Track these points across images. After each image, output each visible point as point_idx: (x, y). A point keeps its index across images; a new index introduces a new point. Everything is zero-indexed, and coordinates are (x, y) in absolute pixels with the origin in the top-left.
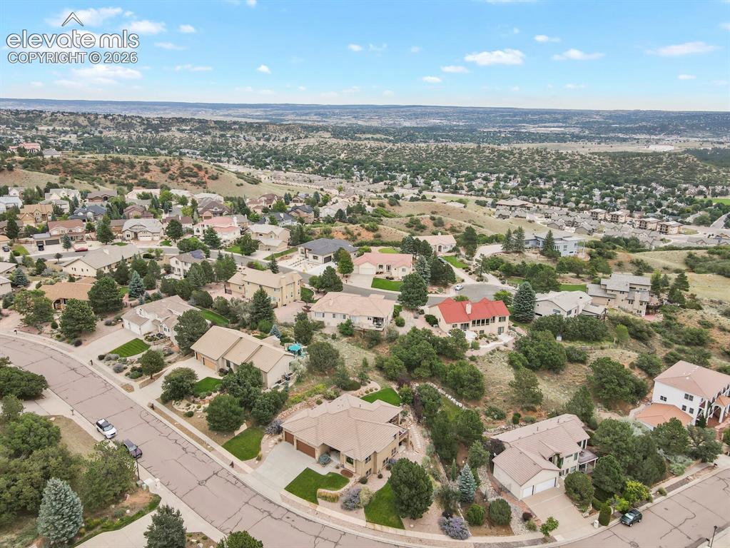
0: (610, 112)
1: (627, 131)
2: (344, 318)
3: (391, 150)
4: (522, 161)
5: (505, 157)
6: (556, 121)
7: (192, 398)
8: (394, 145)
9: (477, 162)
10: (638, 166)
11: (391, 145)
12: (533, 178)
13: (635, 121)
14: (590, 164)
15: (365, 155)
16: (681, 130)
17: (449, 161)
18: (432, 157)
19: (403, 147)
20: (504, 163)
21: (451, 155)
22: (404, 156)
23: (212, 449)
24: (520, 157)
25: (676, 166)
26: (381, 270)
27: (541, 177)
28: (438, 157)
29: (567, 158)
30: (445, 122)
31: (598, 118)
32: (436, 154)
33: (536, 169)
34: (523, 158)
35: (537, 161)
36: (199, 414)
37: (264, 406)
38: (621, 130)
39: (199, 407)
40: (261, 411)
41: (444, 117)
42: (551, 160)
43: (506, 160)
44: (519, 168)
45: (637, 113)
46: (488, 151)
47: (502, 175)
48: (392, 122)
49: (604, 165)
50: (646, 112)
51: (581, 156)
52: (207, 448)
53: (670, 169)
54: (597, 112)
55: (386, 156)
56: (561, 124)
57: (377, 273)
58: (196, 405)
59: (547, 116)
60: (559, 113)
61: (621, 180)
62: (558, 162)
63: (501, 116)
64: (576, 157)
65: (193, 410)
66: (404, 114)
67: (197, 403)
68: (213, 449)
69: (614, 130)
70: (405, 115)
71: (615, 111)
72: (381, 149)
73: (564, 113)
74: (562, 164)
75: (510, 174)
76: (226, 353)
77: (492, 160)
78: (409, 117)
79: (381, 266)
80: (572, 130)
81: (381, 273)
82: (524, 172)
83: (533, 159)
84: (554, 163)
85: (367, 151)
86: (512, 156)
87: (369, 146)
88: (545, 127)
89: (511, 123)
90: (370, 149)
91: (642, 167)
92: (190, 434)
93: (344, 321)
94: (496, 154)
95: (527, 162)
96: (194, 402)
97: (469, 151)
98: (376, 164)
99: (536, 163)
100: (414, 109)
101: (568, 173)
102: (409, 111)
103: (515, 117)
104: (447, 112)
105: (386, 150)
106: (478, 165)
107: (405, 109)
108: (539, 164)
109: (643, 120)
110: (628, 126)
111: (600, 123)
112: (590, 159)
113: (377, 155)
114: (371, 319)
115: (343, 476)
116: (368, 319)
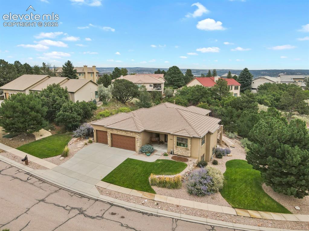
23: (1, 152)
68: (3, 151)
114: (152, 86)
115: (177, 161)
116: (150, 86)
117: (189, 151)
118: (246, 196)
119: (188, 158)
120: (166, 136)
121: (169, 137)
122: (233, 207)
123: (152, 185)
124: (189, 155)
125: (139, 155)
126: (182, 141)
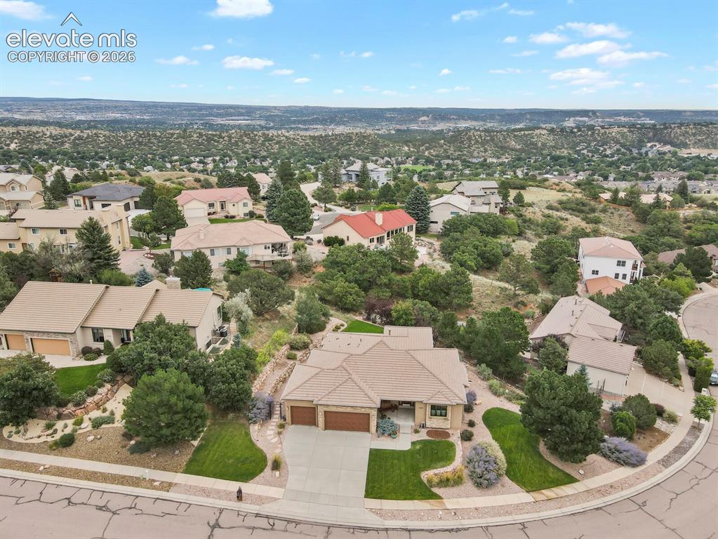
0: (285, 107)
1: (304, 122)
2: (229, 253)
3: (80, 138)
4: (233, 144)
5: (215, 141)
6: (242, 114)
7: (53, 411)
8: (82, 132)
9: (186, 147)
10: (334, 144)
11: (78, 133)
12: (248, 159)
13: (308, 115)
14: (295, 144)
15: (46, 144)
16: (344, 121)
17: (154, 148)
18: (134, 143)
19: (95, 134)
20: (215, 147)
21: (155, 141)
22: (98, 144)
23: (168, 486)
24: (230, 140)
25: (363, 143)
26: (212, 210)
27: (255, 157)
28: (140, 144)
29: (275, 140)
30: (127, 116)
31: (277, 112)
32: (138, 141)
33: (248, 151)
34: (233, 141)
35: (246, 143)
36: (86, 434)
37: (233, 375)
38: (299, 122)
39: (79, 423)
40: (234, 386)
41: (124, 110)
42: (260, 142)
43: (216, 144)
44: (231, 150)
45: (307, 108)
46: (195, 136)
47: (218, 158)
48: (61, 116)
49: (307, 144)
50: (314, 108)
51: (286, 137)
52: (155, 488)
53: (359, 146)
54: (275, 108)
55: (75, 145)
56: (247, 118)
57: (209, 214)
58: (70, 422)
59: (232, 110)
60: (242, 108)
61: (326, 156)
62: (267, 143)
63: (185, 110)
64: (282, 138)
65: (68, 431)
66: (73, 107)
67: (69, 416)
68: (170, 485)
69: (294, 122)
70: (76, 109)
71: (289, 107)
72: (66, 137)
73: (246, 108)
74: (270, 145)
75: (224, 157)
76: (87, 319)
77: (202, 144)
78: (83, 111)
79: (211, 205)
80: (258, 122)
81: (214, 213)
82: (237, 154)
83: (242, 141)
84: (263, 144)
85: (48, 140)
86: (222, 140)
87: (48, 133)
88: (232, 120)
89: (199, 116)
90: (51, 137)
91: (338, 144)
92: (92, 476)
93: (233, 255)
94: (204, 137)
95: (238, 145)
96: (60, 417)
97: (175, 136)
98: (65, 154)
99: (247, 145)
100: (85, 102)
101: (278, 153)
102: (79, 104)
103: (201, 111)
104: (126, 106)
105: (72, 138)
106: (188, 150)
107: (74, 102)
108: (250, 146)
109: (313, 114)
110: (303, 119)
111: (281, 116)
112: (294, 139)
113: (63, 143)
114: (269, 248)
115: (437, 440)
116: (266, 248)
117: (449, 422)
118: (533, 472)
119: (447, 431)
120: (412, 404)
121: (417, 406)
122: (527, 492)
123: (431, 487)
124: (449, 427)
125: (379, 439)
126: (439, 410)
